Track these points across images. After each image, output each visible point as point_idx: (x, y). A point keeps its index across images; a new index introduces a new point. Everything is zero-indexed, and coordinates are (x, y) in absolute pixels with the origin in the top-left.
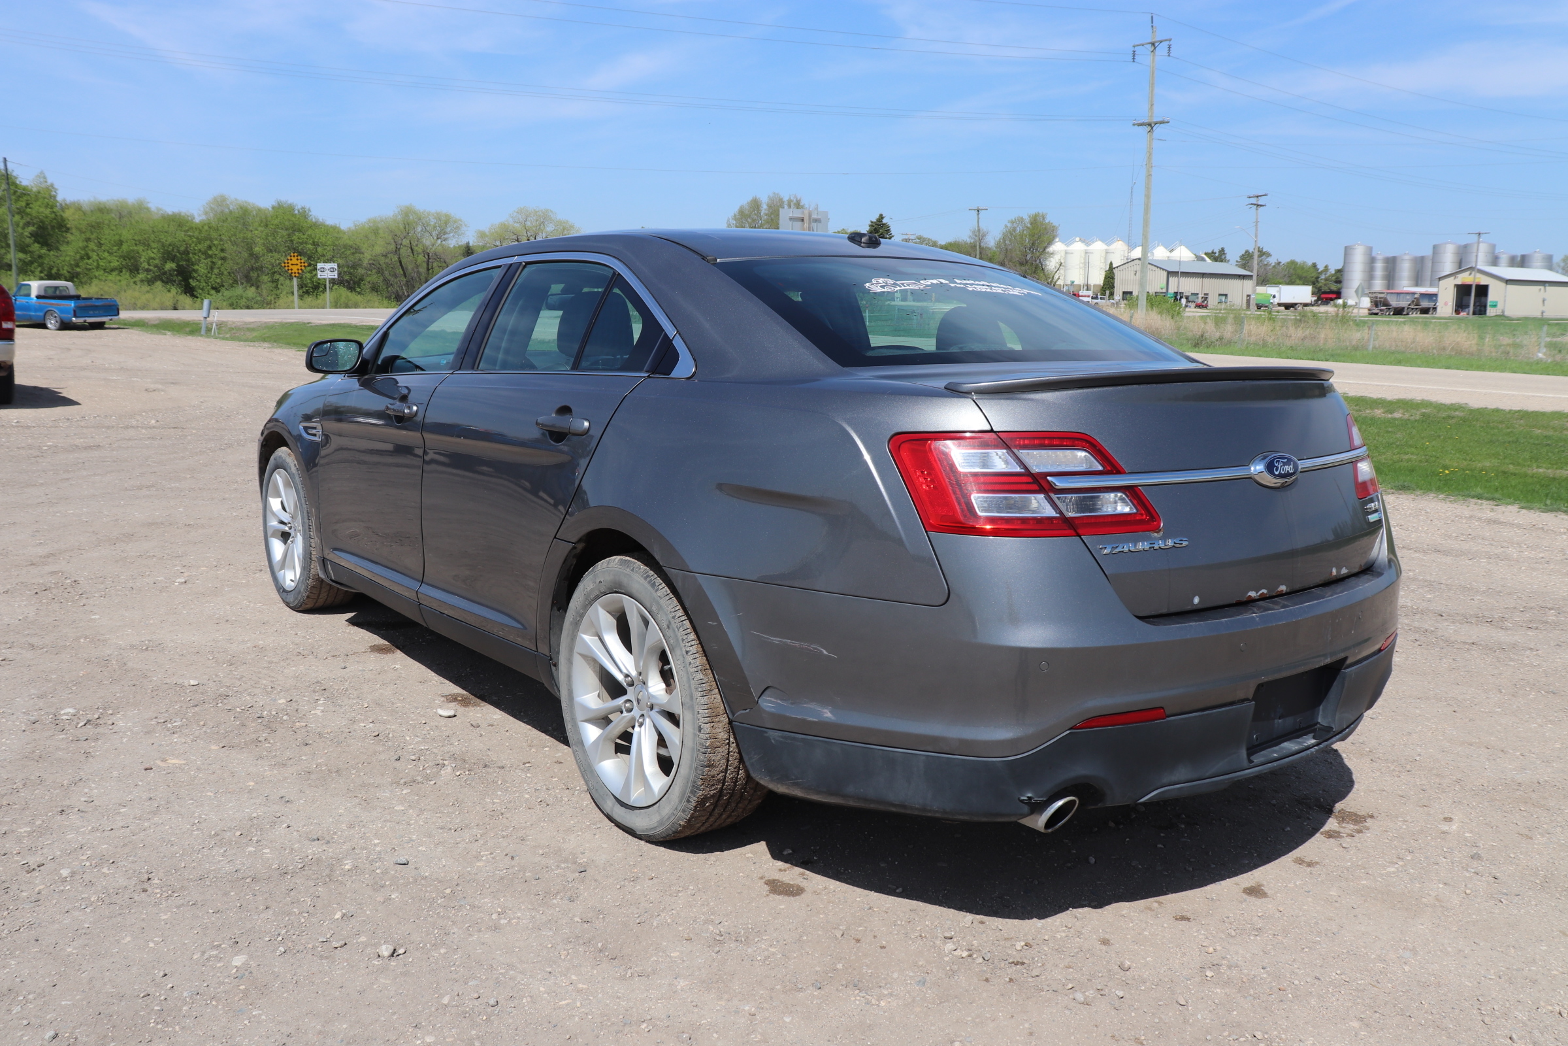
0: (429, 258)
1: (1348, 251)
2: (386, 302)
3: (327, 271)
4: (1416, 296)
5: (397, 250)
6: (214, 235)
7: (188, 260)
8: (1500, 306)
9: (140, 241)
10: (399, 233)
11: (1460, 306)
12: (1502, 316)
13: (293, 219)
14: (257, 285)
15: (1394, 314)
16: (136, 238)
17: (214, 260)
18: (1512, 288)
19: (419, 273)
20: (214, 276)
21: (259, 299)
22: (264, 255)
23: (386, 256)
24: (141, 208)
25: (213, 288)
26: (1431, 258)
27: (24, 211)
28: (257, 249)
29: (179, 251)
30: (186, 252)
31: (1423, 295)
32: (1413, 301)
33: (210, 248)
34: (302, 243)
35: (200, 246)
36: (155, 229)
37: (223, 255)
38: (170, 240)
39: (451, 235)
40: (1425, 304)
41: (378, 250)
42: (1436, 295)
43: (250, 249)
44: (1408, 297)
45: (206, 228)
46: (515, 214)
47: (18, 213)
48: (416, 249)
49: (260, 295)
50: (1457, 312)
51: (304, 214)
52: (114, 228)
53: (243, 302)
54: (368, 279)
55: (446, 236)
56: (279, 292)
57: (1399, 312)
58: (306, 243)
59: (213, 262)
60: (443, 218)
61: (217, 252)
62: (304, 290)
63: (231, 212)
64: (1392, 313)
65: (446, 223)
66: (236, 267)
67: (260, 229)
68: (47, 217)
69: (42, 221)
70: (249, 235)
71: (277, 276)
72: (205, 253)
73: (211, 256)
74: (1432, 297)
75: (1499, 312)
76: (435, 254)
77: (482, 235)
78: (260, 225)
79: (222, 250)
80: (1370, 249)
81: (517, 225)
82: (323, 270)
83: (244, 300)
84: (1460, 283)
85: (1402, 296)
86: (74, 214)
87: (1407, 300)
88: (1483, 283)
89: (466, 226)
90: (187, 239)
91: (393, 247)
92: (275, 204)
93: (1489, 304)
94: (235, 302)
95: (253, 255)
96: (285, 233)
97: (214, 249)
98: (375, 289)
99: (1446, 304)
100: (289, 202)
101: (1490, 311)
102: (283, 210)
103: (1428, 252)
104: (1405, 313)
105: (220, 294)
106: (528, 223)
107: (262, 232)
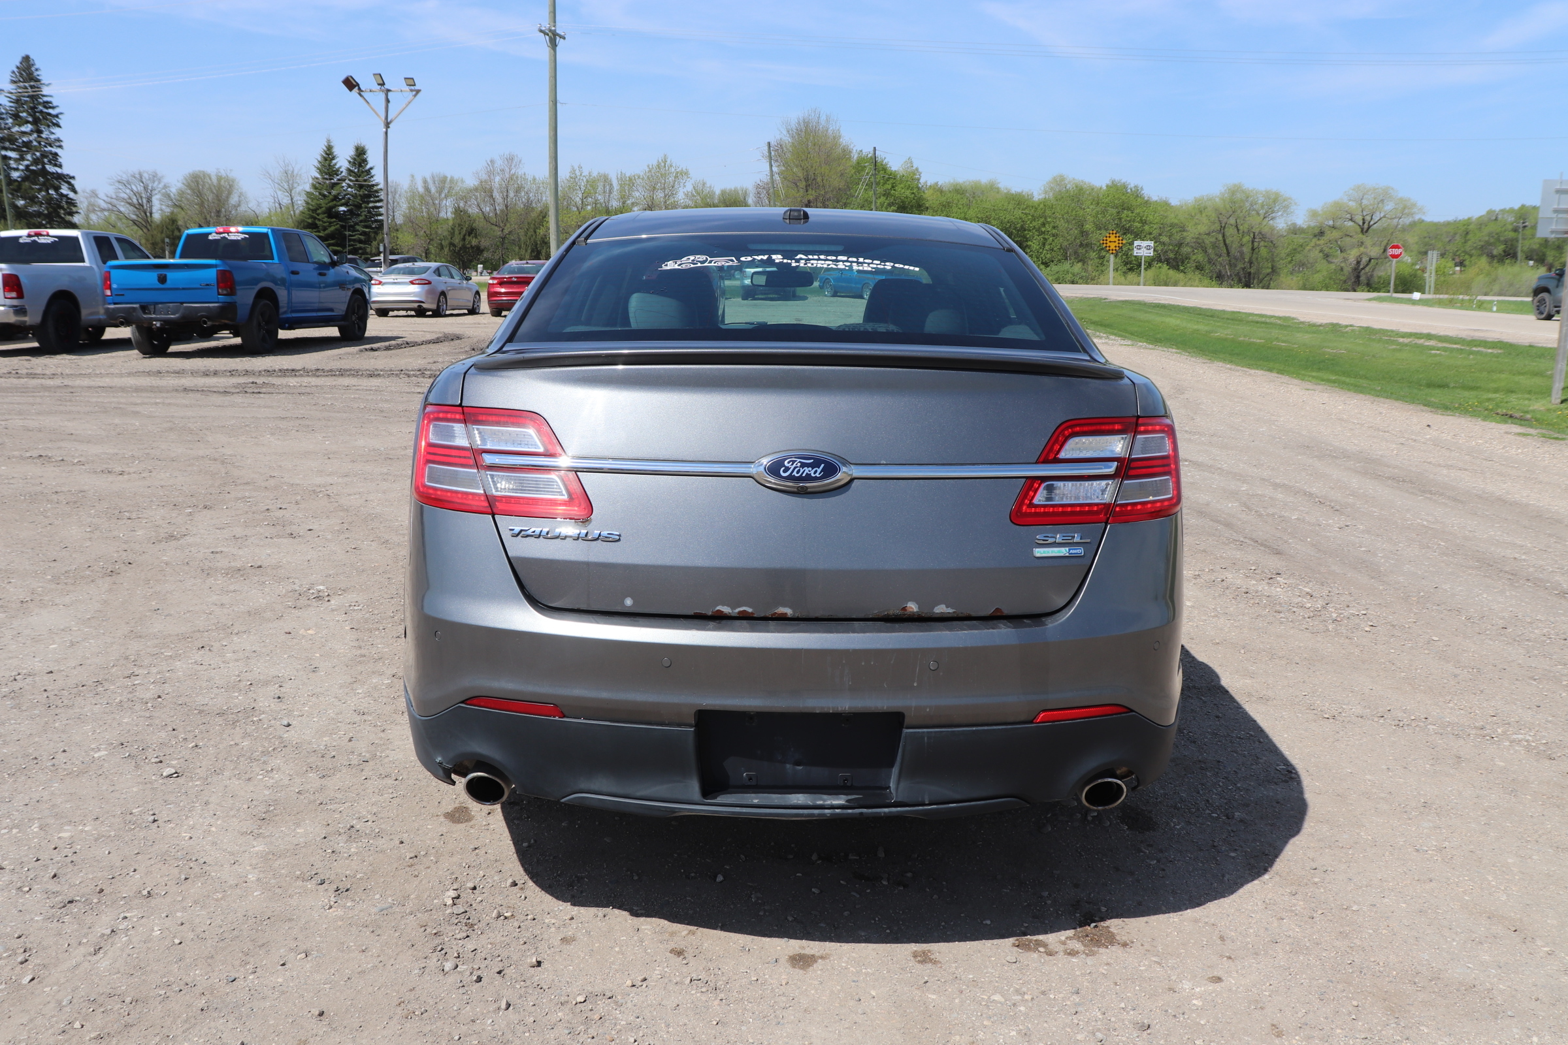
0: (1254, 238)
2: (1207, 281)
3: (1143, 249)
5: (1222, 229)
6: (1048, 213)
7: (1024, 237)
9: (982, 218)
10: (1224, 212)
13: (1123, 197)
14: (1083, 260)
16: (979, 216)
17: (1046, 237)
19: (1242, 253)
20: (1045, 252)
21: (1084, 274)
22: (1093, 232)
23: (1208, 234)
24: (992, 187)
25: (1043, 263)
27: (889, 193)
28: (1088, 227)
29: (1015, 228)
30: (1023, 229)
33: (1044, 225)
34: (1130, 221)
35: (1034, 224)
36: (996, 208)
37: (1054, 231)
38: (1008, 217)
39: (1280, 213)
41: (1202, 229)
43: (1081, 225)
45: (1042, 206)
46: (1351, 191)
47: (884, 195)
48: (1241, 228)
49: (1086, 271)
51: (1137, 194)
52: (961, 206)
53: (1069, 277)
54: (1194, 257)
55: (1273, 215)
56: (1104, 268)
58: (1134, 221)
59: (1045, 239)
60: (1273, 197)
61: (1049, 229)
62: (1129, 266)
63: (1067, 191)
65: (1275, 201)
66: (1065, 243)
67: (1091, 207)
68: (907, 197)
69: (902, 202)
70: (1081, 213)
71: (1103, 253)
72: (1038, 230)
73: (1043, 233)
76: (1260, 233)
77: (1314, 214)
78: (1092, 204)
79: (1054, 227)
81: (1352, 204)
82: (1139, 248)
83: (1070, 275)
86: (933, 194)
89: (1296, 204)
90: (1023, 216)
91: (1217, 226)
92: (1109, 183)
94: (1061, 276)
95: (1084, 233)
96: (1114, 211)
97: (1047, 226)
98: (1199, 268)
100: (1122, 181)
102: (1117, 189)
105: (1049, 269)
106: (1365, 202)
107: (1093, 210)
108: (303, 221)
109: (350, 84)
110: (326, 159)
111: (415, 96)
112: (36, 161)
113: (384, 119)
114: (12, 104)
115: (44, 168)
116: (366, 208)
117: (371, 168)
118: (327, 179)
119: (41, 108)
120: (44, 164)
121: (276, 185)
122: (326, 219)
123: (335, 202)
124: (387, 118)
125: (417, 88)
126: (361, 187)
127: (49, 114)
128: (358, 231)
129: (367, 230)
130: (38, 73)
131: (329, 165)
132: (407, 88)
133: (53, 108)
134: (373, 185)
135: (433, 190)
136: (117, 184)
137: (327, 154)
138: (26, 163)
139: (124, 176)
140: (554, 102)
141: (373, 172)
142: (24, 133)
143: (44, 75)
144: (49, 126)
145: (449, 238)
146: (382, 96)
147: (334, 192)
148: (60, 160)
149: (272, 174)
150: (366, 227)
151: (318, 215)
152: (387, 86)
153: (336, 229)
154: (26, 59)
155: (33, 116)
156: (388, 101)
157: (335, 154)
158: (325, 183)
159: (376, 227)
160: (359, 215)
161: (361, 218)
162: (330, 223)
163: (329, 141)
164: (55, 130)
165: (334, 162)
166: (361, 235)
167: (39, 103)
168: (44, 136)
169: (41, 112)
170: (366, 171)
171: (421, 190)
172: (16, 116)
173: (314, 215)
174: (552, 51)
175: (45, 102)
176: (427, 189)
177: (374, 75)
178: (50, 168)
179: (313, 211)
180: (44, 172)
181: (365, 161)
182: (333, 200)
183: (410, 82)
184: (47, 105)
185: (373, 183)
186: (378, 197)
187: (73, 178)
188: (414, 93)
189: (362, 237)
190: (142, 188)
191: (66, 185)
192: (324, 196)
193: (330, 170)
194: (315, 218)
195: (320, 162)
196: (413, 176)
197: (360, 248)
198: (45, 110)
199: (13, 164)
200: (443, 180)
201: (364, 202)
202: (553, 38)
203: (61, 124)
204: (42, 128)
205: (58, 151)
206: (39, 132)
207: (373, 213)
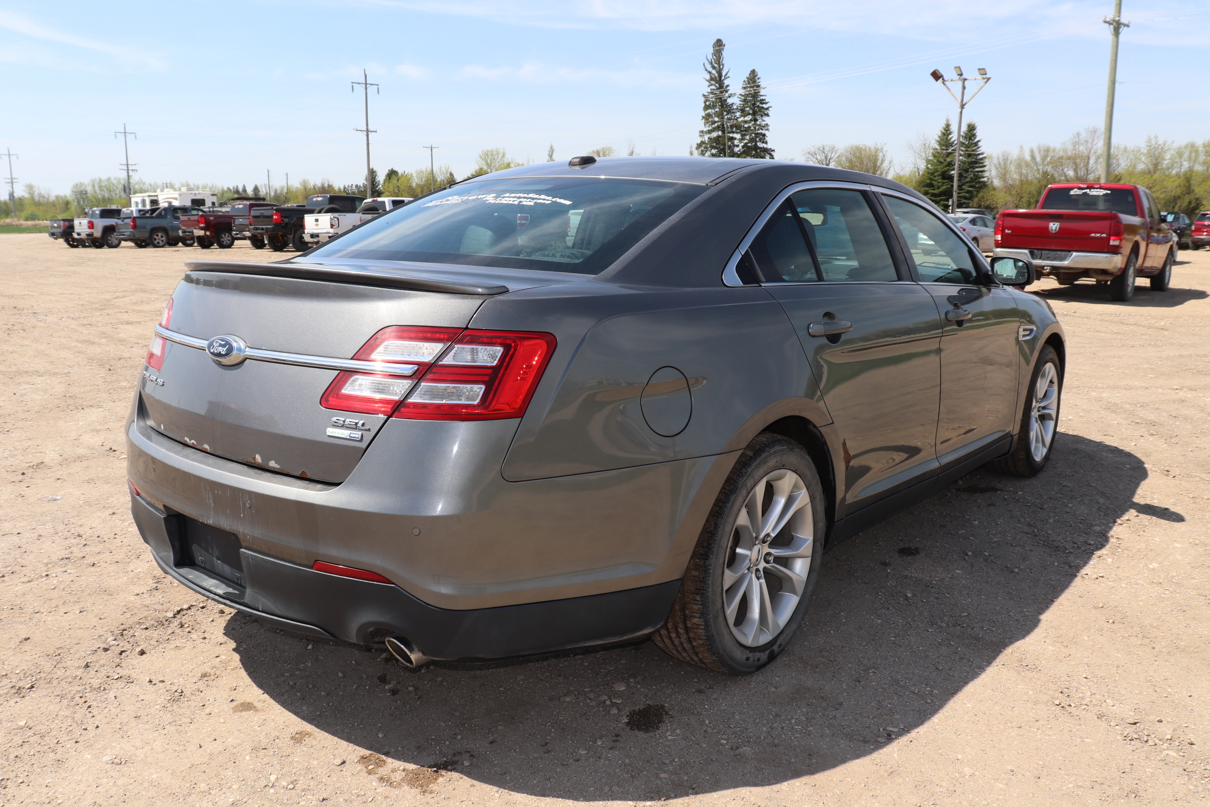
108: (923, 181)
109: (936, 76)
110: (944, 134)
111: (986, 82)
112: (751, 140)
113: (960, 101)
114: (741, 103)
115: (756, 144)
116: (972, 172)
117: (979, 141)
118: (944, 150)
119: (758, 104)
120: (756, 142)
121: (917, 155)
122: (940, 181)
123: (948, 168)
124: (962, 101)
125: (988, 76)
126: (969, 155)
127: (763, 108)
128: (964, 189)
129: (971, 189)
130: (759, 80)
131: (947, 139)
132: (980, 77)
133: (766, 103)
134: (979, 154)
135: (1038, 159)
136: (807, 155)
137: (945, 130)
138: (746, 141)
139: (813, 149)
140: (1113, 82)
141: (980, 144)
142: (746, 122)
143: (762, 82)
144: (762, 116)
145: (1037, 196)
146: (960, 83)
147: (949, 160)
148: (767, 139)
149: (914, 146)
150: (971, 187)
151: (935, 177)
152: (964, 76)
153: (947, 188)
154: (753, 72)
155: (753, 110)
156: (964, 88)
157: (951, 130)
158: (942, 152)
159: (978, 187)
160: (966, 177)
161: (967, 180)
162: (943, 183)
163: (948, 120)
164: (765, 118)
165: (950, 136)
166: (966, 192)
167: (758, 101)
168: (758, 123)
169: (758, 106)
170: (975, 143)
171: (1028, 157)
172: (743, 111)
173: (932, 177)
174: (1115, 39)
175: (761, 100)
176: (1033, 157)
177: (955, 67)
178: (760, 145)
179: (930, 174)
180: (756, 148)
181: (974, 135)
182: (947, 166)
183: (982, 71)
184: (762, 102)
185: (980, 152)
186: (982, 163)
187: (774, 151)
188: (985, 80)
189: (967, 195)
190: (824, 158)
191: (769, 156)
192: (941, 163)
193: (947, 143)
194: (933, 180)
195: (940, 137)
196: (1021, 147)
197: (965, 203)
198: (761, 105)
199: (736, 142)
200: (1047, 150)
201: (971, 167)
202: (1117, 26)
203: (770, 115)
204: (758, 117)
205: (766, 133)
206: (756, 120)
207: (977, 177)
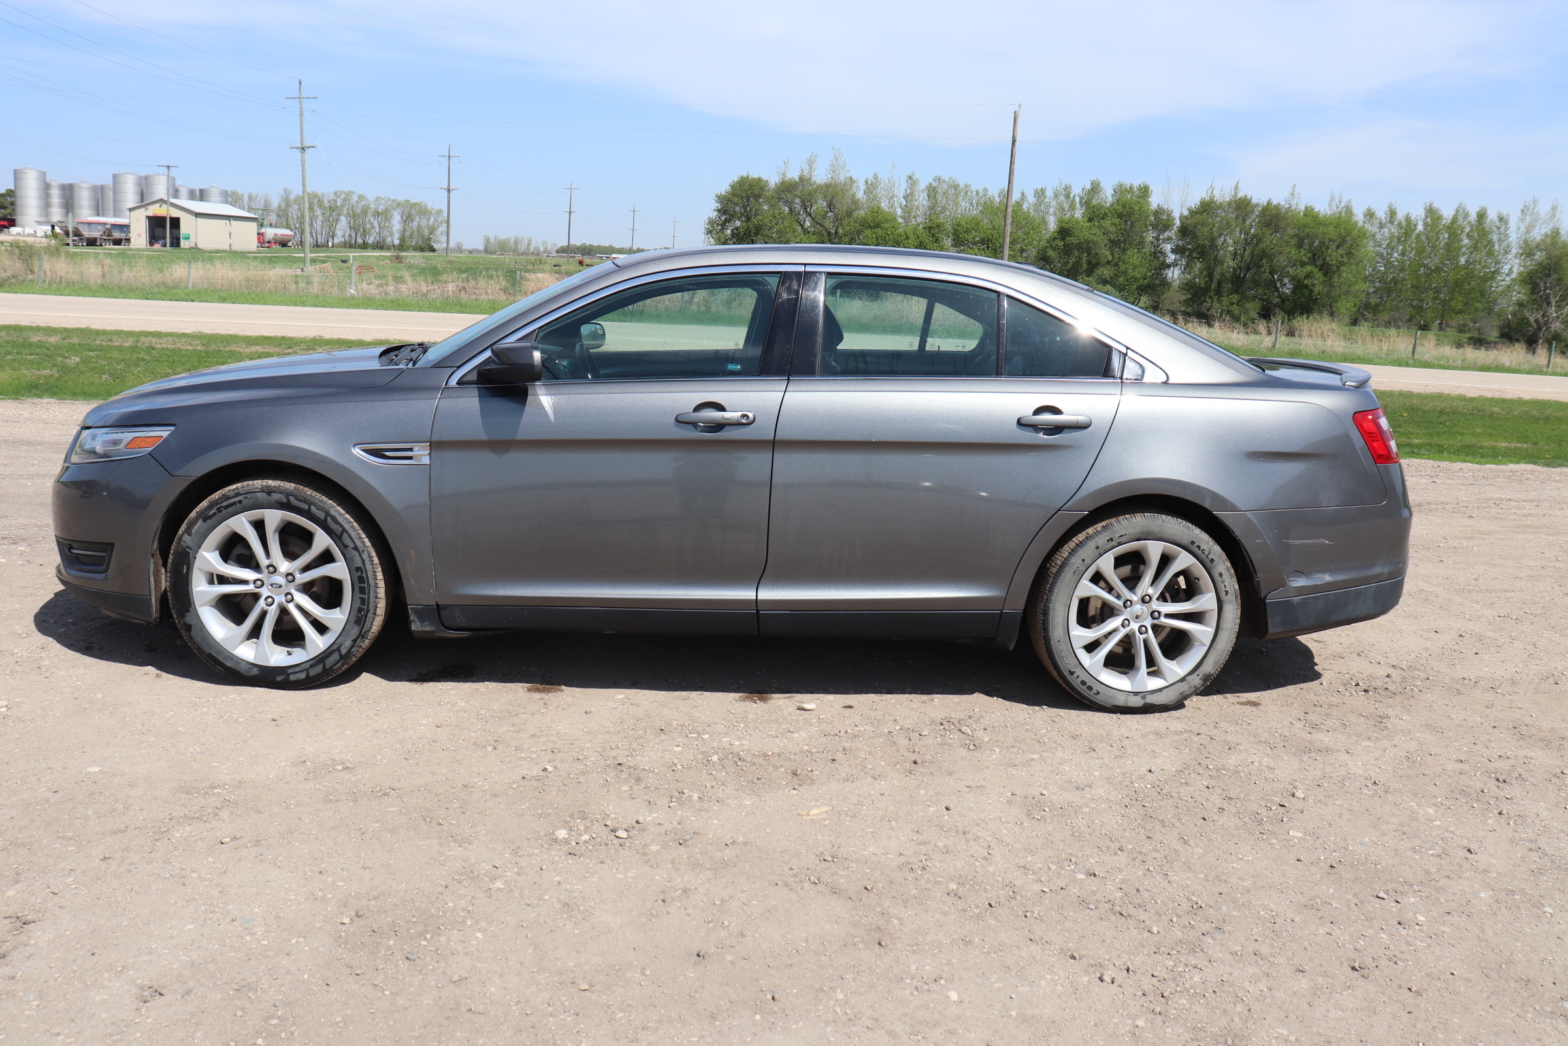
1: (17, 175)
4: (107, 226)
8: (192, 239)
11: (153, 238)
12: (195, 249)
15: (87, 245)
18: (202, 221)
26: (112, 186)
31: (114, 226)
32: (105, 232)
40: (117, 235)
42: (128, 226)
44: (100, 227)
50: (151, 244)
57: (92, 242)
64: (85, 244)
74: (125, 228)
75: (192, 245)
80: (44, 174)
84: (151, 215)
85: (93, 226)
87: (99, 231)
88: (174, 215)
93: (181, 236)
99: (139, 235)
101: (184, 244)
103: (108, 181)
104: (98, 244)
